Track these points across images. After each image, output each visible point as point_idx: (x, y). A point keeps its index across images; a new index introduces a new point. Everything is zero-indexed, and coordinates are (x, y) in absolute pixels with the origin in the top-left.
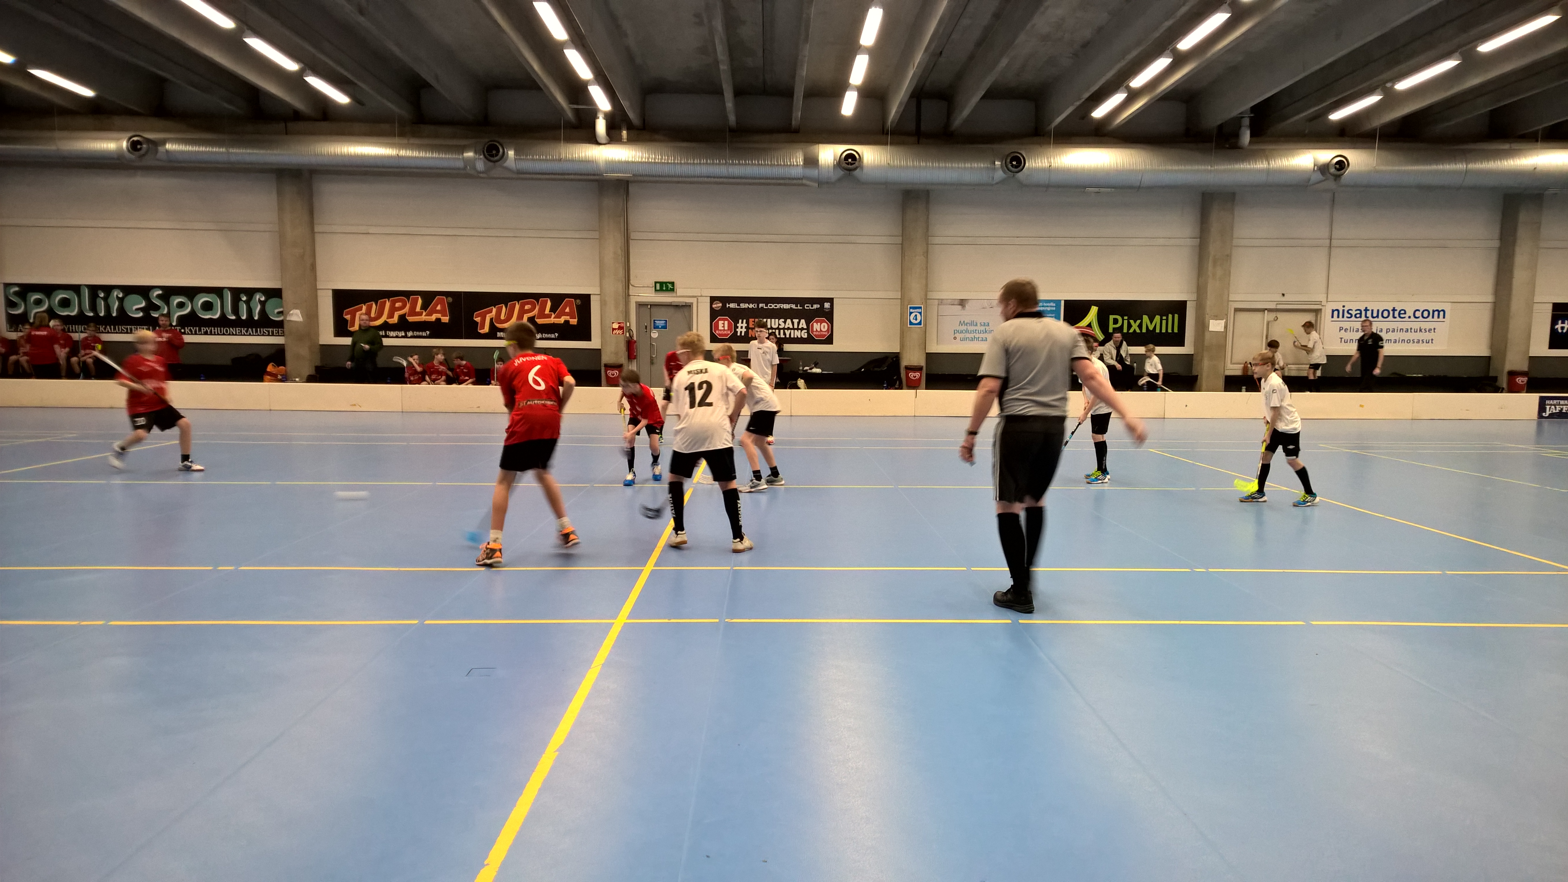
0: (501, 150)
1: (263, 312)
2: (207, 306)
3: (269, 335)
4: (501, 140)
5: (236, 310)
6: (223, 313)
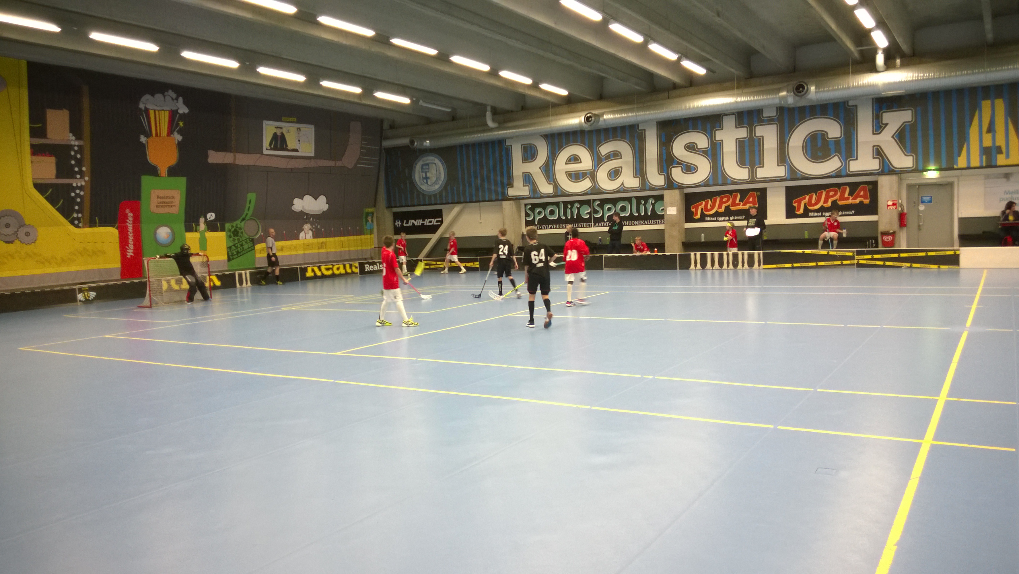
0: (806, 88)
1: (653, 210)
2: (623, 209)
3: (656, 224)
4: (805, 81)
5: (638, 210)
6: (631, 213)
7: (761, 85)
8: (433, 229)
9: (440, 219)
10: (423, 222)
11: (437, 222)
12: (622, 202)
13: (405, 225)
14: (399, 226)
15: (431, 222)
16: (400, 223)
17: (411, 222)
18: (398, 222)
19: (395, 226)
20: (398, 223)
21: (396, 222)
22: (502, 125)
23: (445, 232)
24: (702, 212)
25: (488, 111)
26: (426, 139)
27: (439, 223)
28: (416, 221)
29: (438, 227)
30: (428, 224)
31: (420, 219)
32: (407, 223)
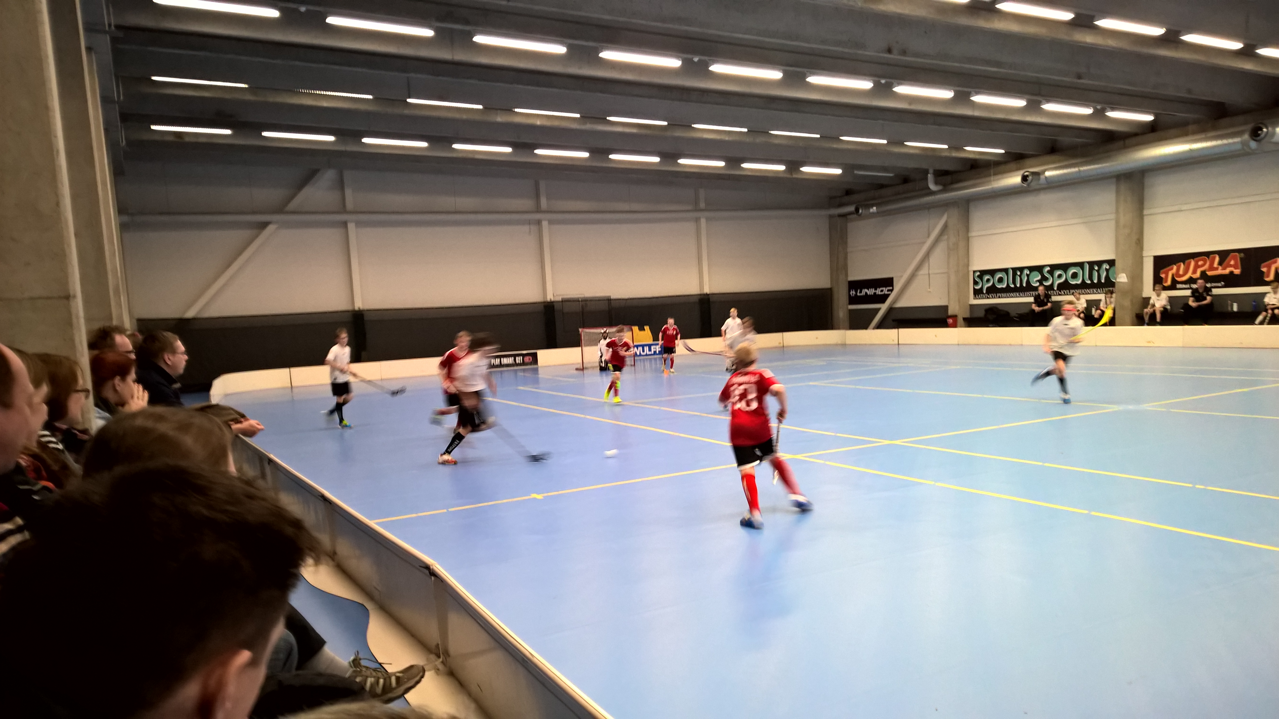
1: (1107, 277)
2: (1075, 276)
4: (1264, 122)
6: (1083, 280)
7: (1232, 126)
8: (882, 299)
9: (891, 288)
10: (875, 291)
11: (888, 291)
12: (1073, 268)
13: (858, 294)
14: (854, 295)
15: (882, 291)
16: (854, 293)
17: (865, 291)
18: (853, 291)
19: (850, 295)
20: (853, 293)
21: (850, 292)
22: (946, 188)
23: (895, 301)
24: (1173, 279)
25: (930, 174)
26: (872, 206)
27: (889, 293)
28: (868, 290)
29: (888, 296)
30: (880, 293)
31: (872, 288)
32: (861, 292)
